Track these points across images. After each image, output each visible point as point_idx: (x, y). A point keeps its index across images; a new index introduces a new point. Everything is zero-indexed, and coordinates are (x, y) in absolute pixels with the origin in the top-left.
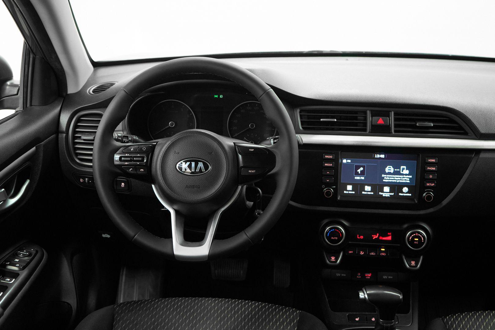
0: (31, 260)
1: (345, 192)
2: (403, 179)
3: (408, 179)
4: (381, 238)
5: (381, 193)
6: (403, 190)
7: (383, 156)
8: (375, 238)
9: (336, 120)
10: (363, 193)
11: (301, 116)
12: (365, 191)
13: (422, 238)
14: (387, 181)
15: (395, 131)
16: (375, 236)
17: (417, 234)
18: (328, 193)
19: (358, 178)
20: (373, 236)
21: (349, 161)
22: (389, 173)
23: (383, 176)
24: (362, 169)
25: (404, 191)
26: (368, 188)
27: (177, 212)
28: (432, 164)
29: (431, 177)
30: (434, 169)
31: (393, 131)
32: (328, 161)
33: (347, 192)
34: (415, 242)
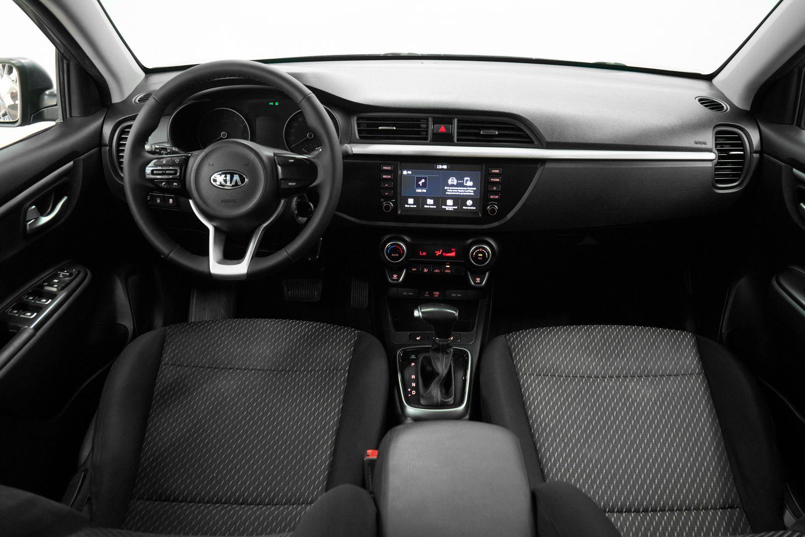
0: (71, 281)
1: (406, 206)
2: (467, 191)
3: (472, 192)
4: (444, 254)
5: (443, 207)
7: (445, 167)
8: (439, 255)
9: (395, 128)
10: (425, 206)
11: (358, 125)
12: (427, 205)
13: (486, 253)
14: (450, 193)
15: (458, 140)
16: (439, 252)
17: (481, 250)
18: (387, 207)
19: (419, 191)
20: (436, 252)
21: (410, 172)
22: (452, 185)
23: (446, 188)
24: (423, 181)
25: (468, 204)
26: (430, 202)
27: (216, 229)
28: (496, 175)
29: (495, 188)
30: (498, 180)
31: (455, 140)
32: (387, 172)
33: (409, 206)
34: (479, 258)
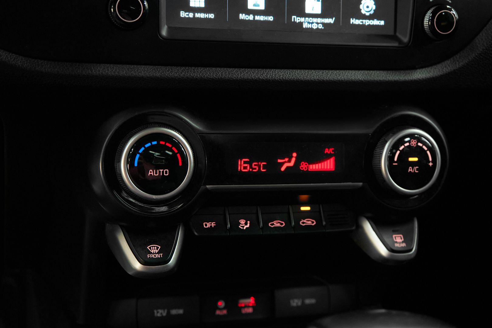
1: (183, 14)
4: (303, 166)
5: (296, 19)
6: (361, 7)
8: (287, 167)
10: (242, 16)
12: (248, 12)
13: (428, 152)
16: (287, 160)
17: (414, 143)
20: (279, 161)
25: (363, 12)
33: (191, 15)
34: (410, 170)
